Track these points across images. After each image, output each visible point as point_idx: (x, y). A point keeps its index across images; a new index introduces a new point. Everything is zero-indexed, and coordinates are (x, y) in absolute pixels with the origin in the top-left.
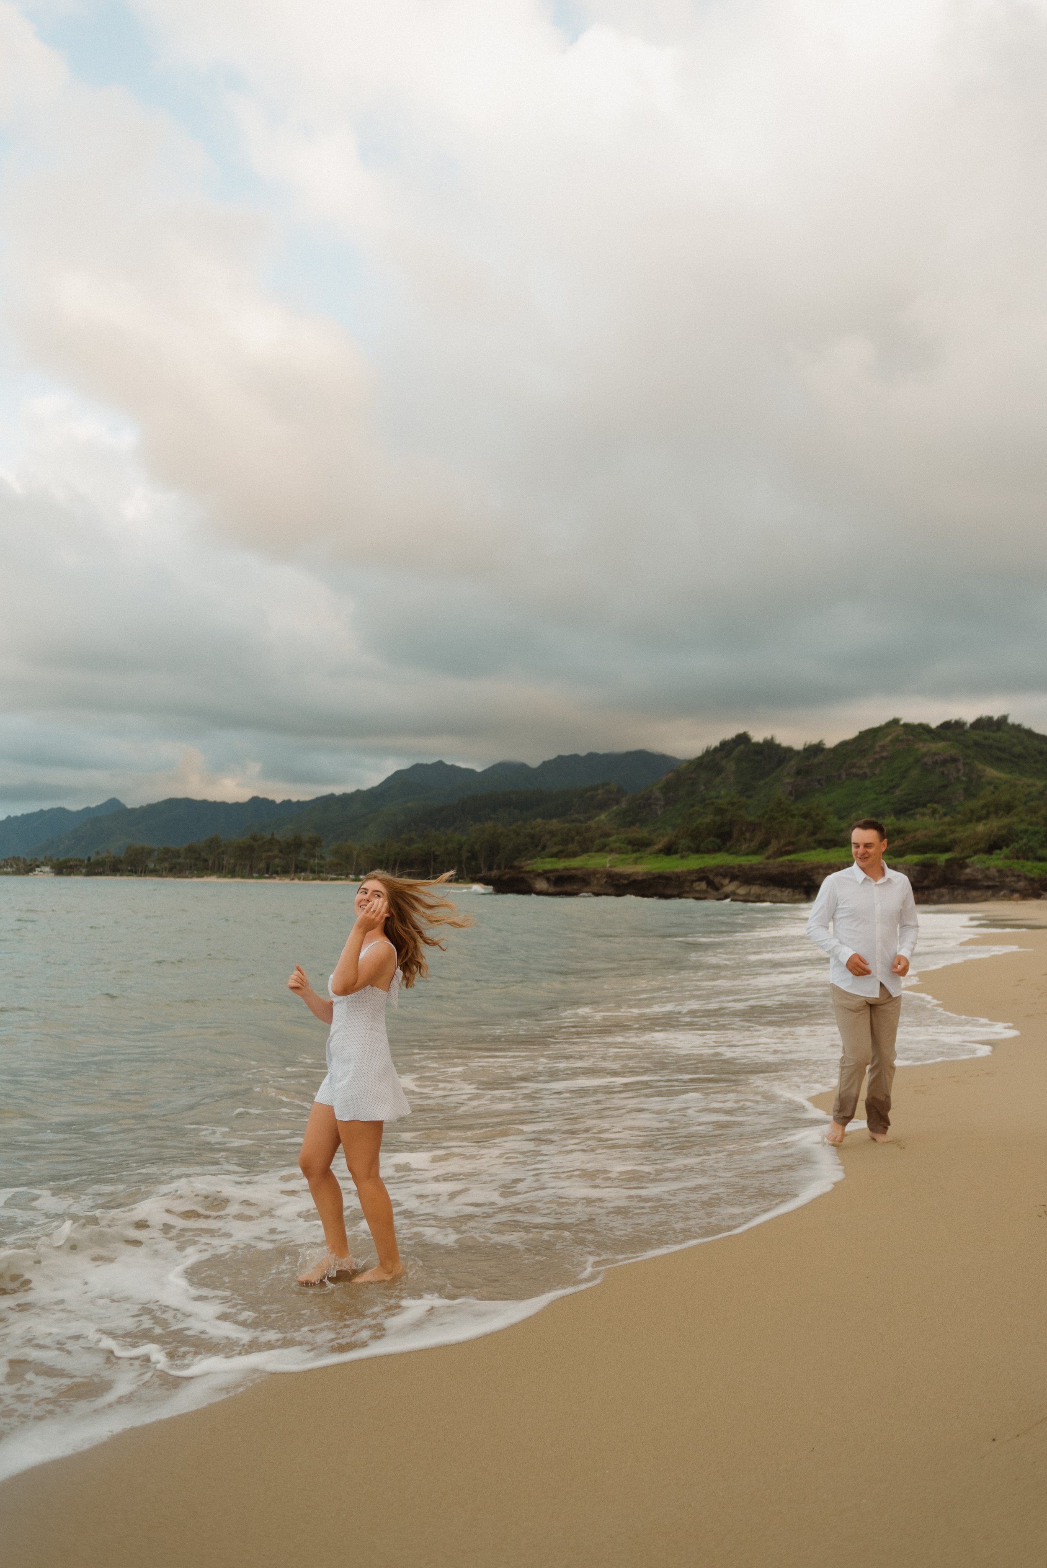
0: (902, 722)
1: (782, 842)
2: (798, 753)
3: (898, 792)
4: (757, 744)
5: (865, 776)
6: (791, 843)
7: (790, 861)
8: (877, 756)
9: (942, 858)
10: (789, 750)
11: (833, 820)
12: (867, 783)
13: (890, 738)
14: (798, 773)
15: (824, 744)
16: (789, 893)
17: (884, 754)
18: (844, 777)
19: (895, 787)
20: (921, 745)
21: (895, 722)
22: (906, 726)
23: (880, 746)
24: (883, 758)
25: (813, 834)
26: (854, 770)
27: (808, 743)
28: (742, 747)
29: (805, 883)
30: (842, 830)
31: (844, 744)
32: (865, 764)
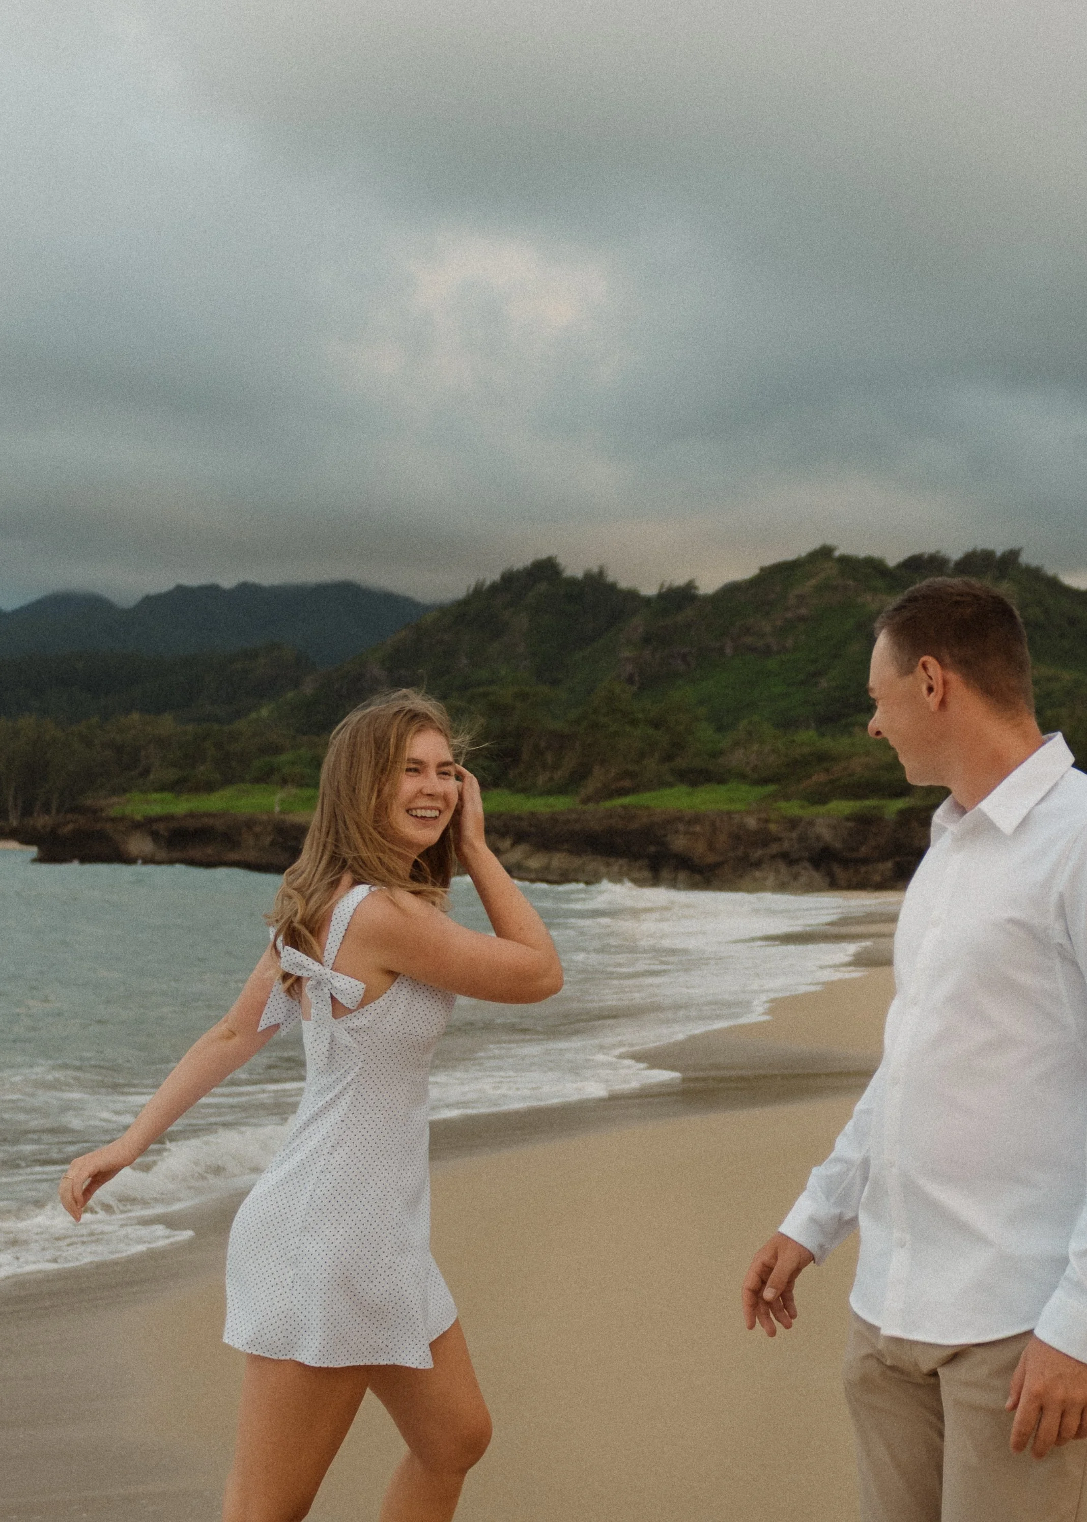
0: (837, 553)
1: (613, 772)
2: (648, 601)
3: (824, 683)
4: (572, 582)
5: (767, 652)
6: (631, 775)
7: (624, 807)
8: (789, 615)
9: (894, 807)
10: (632, 595)
11: (705, 732)
12: (772, 664)
13: (813, 582)
14: (646, 640)
15: (696, 588)
16: (621, 867)
17: (803, 611)
18: (729, 651)
19: (818, 674)
20: (868, 597)
21: (825, 553)
22: (845, 561)
23: (797, 596)
24: (802, 619)
25: (669, 758)
26: (748, 640)
27: (667, 585)
28: (543, 587)
29: (652, 849)
30: (721, 753)
31: (732, 590)
32: (768, 629)
